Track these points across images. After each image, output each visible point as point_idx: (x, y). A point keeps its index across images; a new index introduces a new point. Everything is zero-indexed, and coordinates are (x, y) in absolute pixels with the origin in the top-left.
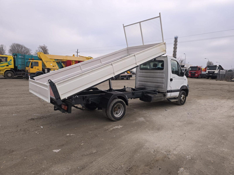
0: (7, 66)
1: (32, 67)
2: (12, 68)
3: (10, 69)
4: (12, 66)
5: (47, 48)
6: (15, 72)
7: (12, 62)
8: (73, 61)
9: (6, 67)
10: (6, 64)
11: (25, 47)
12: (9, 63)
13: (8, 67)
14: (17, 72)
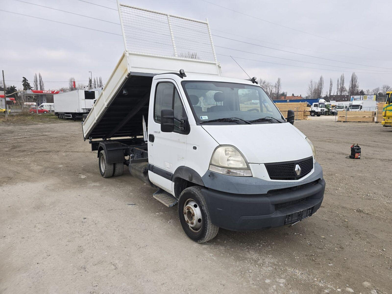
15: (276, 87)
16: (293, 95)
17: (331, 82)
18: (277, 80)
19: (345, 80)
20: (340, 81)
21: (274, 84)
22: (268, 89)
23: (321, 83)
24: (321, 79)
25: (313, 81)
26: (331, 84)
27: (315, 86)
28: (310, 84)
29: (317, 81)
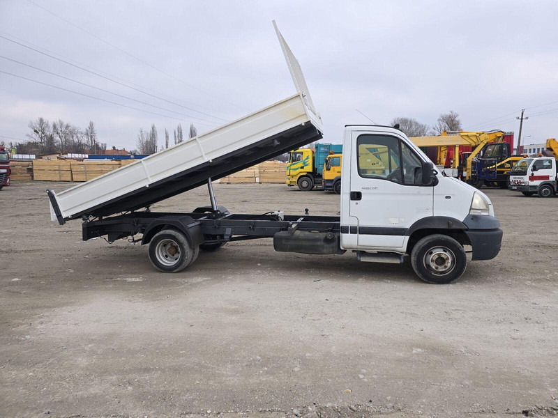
0: (302, 168)
1: (328, 169)
2: (309, 171)
3: (305, 174)
4: (309, 169)
5: (457, 119)
6: (314, 178)
7: (310, 161)
8: (441, 146)
9: (300, 170)
10: (301, 165)
11: (416, 123)
12: (304, 163)
13: (302, 170)
14: (316, 179)
15: (87, 134)
16: (114, 148)
17: (166, 133)
18: (89, 125)
19: (183, 132)
20: (177, 133)
21: (84, 131)
22: (75, 137)
23: (153, 135)
24: (153, 128)
25: (143, 130)
26: (167, 137)
27: (147, 138)
28: (140, 134)
29: (149, 130)
